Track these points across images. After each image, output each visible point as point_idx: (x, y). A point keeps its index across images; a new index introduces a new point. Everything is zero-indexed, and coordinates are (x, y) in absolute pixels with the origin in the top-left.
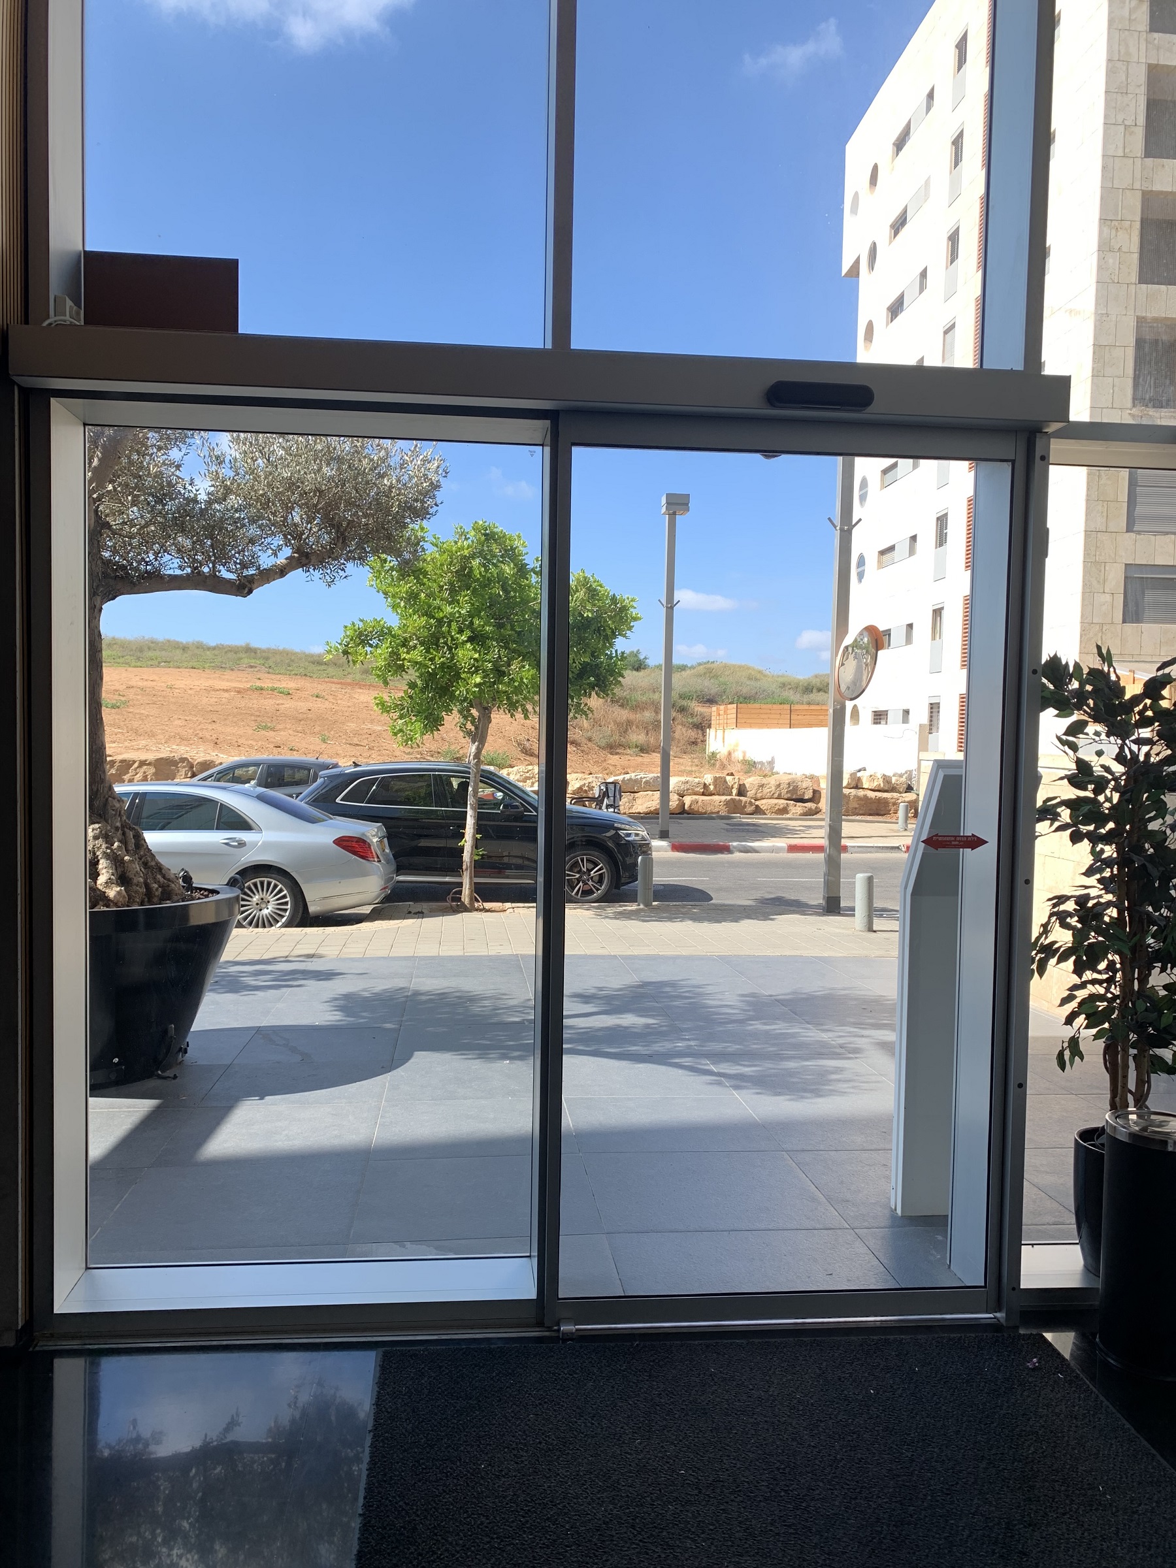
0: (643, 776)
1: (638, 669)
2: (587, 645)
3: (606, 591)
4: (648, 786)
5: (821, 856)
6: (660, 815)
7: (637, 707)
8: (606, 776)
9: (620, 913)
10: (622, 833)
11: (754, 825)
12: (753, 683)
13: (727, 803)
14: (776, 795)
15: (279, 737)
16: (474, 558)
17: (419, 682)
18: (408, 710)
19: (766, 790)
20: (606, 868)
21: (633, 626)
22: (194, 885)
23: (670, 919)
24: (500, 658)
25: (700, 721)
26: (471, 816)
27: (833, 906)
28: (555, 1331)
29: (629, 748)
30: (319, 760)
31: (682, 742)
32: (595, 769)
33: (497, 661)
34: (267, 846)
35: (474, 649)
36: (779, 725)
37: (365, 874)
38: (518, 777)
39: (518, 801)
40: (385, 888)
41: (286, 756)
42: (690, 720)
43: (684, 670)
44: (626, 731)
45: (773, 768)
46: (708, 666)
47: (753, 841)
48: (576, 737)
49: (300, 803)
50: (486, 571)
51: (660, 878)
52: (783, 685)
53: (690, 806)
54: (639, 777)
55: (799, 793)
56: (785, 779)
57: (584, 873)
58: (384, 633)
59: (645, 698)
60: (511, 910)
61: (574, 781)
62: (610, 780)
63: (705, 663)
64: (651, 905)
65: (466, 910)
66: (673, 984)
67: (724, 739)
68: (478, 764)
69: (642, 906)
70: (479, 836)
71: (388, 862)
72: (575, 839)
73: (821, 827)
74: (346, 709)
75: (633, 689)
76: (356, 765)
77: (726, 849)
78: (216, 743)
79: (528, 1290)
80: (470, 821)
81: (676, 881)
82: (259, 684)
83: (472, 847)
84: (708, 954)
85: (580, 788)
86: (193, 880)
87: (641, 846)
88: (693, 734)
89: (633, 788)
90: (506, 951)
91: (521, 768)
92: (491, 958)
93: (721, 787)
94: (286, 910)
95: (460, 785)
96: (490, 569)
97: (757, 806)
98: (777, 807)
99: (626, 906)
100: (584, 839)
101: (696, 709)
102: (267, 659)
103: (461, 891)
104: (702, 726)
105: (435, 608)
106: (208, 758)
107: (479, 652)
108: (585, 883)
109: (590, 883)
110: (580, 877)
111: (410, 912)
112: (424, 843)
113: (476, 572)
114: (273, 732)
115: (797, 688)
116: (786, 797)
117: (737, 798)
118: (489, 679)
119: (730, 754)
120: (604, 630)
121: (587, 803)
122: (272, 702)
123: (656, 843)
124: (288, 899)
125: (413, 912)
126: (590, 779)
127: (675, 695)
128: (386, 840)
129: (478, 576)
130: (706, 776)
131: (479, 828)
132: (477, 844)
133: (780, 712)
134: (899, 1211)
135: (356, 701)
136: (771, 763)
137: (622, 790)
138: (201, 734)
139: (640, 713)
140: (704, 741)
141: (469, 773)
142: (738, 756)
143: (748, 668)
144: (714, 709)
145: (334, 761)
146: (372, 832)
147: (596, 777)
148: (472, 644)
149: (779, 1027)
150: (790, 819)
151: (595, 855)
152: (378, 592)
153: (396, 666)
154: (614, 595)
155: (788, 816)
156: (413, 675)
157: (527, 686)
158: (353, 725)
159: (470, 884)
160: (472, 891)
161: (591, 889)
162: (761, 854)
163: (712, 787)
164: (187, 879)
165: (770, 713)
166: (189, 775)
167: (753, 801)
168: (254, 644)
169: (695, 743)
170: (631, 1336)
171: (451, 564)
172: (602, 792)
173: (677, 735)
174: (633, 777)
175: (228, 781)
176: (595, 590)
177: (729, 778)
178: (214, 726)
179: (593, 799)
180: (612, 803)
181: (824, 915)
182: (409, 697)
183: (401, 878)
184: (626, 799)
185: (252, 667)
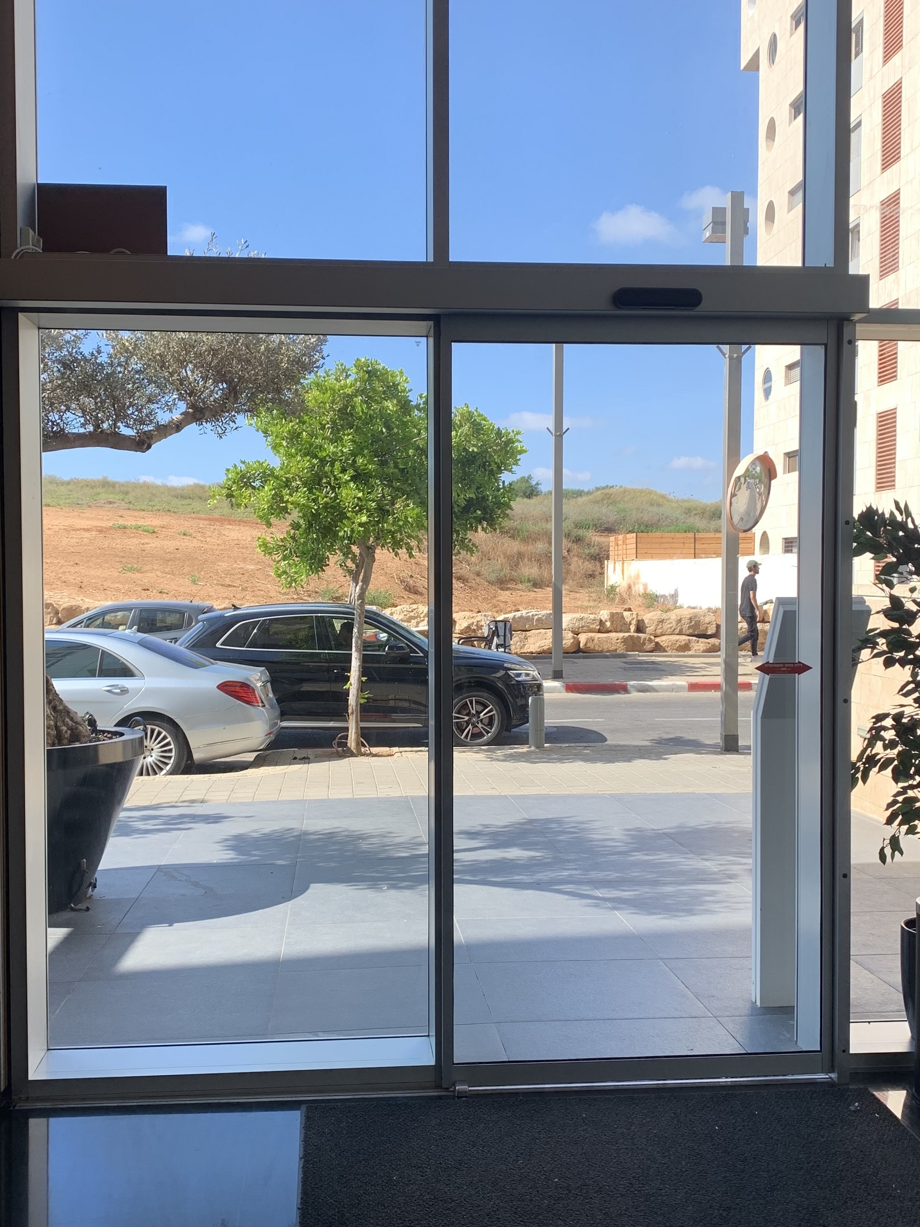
0: (534, 613)
1: (529, 496)
2: (472, 481)
3: (491, 425)
4: (541, 624)
5: (717, 695)
6: (553, 655)
7: (529, 538)
8: (495, 614)
9: (511, 755)
10: (511, 673)
11: (653, 663)
12: (655, 509)
13: (625, 640)
14: (677, 631)
15: (147, 579)
16: (356, 397)
17: (302, 522)
18: (291, 551)
19: (666, 626)
20: (496, 710)
21: (519, 460)
22: (98, 728)
23: (560, 760)
24: (384, 497)
25: (597, 551)
26: (356, 658)
27: (730, 745)
28: (452, 1091)
29: (521, 582)
30: (194, 603)
31: (579, 575)
32: (485, 606)
33: (381, 500)
34: (150, 693)
35: (358, 488)
36: (685, 556)
37: (249, 719)
38: (401, 617)
39: (403, 642)
40: (270, 734)
41: (154, 599)
42: (587, 551)
43: (581, 496)
44: (517, 565)
45: (676, 602)
46: (607, 491)
47: (651, 680)
48: (462, 572)
49: (179, 648)
50: (369, 408)
51: (551, 720)
52: (688, 511)
53: (586, 645)
54: (530, 614)
55: (702, 628)
56: (686, 614)
57: (474, 715)
58: (267, 475)
59: (537, 528)
60: (399, 754)
61: (462, 620)
62: (500, 618)
63: (603, 488)
64: (544, 747)
65: (352, 755)
66: (558, 821)
67: (623, 571)
68: (362, 605)
69: (533, 748)
70: (364, 679)
71: (272, 707)
72: (463, 681)
73: (717, 664)
74: (216, 547)
75: (524, 519)
76: (235, 608)
77: (624, 689)
78: (81, 587)
79: (429, 1059)
80: (355, 664)
81: (570, 722)
82: (121, 522)
83: (358, 690)
84: (600, 793)
85: (468, 627)
86: (97, 723)
87: (531, 686)
88: (590, 566)
89: (525, 625)
90: (395, 793)
91: (405, 607)
92: (379, 800)
93: (618, 623)
94: (170, 758)
95: (343, 626)
96: (372, 406)
97: (657, 643)
98: (678, 644)
99: (517, 748)
100: (472, 680)
101: (593, 539)
102: (127, 493)
103: (347, 736)
104: (600, 557)
105: (316, 448)
106: (74, 603)
107: (363, 491)
108: (475, 726)
109: (480, 725)
110: (469, 720)
111: (295, 758)
112: (307, 687)
113: (358, 409)
114: (140, 574)
115: (703, 513)
116: (688, 632)
117: (636, 634)
118: (374, 518)
119: (630, 587)
120: (490, 465)
121: (475, 643)
122: (136, 541)
123: (548, 684)
124: (172, 746)
125: (298, 757)
126: (479, 617)
127: (567, 525)
128: (269, 684)
129: (361, 414)
130: (602, 612)
131: (364, 671)
132: (362, 687)
133: (683, 540)
134: (758, 1003)
135: (226, 538)
136: (675, 596)
137: (513, 628)
138: (63, 577)
139: (532, 544)
140: (602, 574)
141: (353, 614)
142: (640, 589)
143: (650, 492)
144: (612, 539)
145: (208, 603)
146: (256, 677)
147: (485, 615)
148: (354, 483)
149: (663, 857)
150: (692, 656)
151: (485, 696)
152: (258, 431)
153: (278, 507)
154: (499, 428)
155: (690, 653)
156: (295, 515)
157: (412, 525)
158: (224, 565)
159: (357, 728)
160: (358, 736)
161: (481, 732)
162: (661, 694)
163: (608, 624)
164: (92, 722)
165: (673, 543)
166: (54, 622)
167: (652, 637)
168: (112, 478)
169: (592, 576)
170: (515, 1094)
171: (333, 402)
172: (491, 631)
173: (573, 567)
174: (524, 615)
175: (98, 627)
176: (480, 424)
177: (626, 614)
178: (77, 569)
179: (482, 639)
180: (503, 643)
181: (722, 754)
182: (291, 537)
183: (285, 724)
184: (517, 638)
185: (110, 503)
